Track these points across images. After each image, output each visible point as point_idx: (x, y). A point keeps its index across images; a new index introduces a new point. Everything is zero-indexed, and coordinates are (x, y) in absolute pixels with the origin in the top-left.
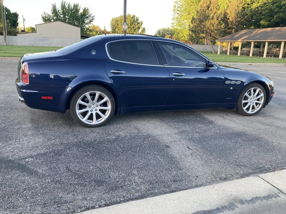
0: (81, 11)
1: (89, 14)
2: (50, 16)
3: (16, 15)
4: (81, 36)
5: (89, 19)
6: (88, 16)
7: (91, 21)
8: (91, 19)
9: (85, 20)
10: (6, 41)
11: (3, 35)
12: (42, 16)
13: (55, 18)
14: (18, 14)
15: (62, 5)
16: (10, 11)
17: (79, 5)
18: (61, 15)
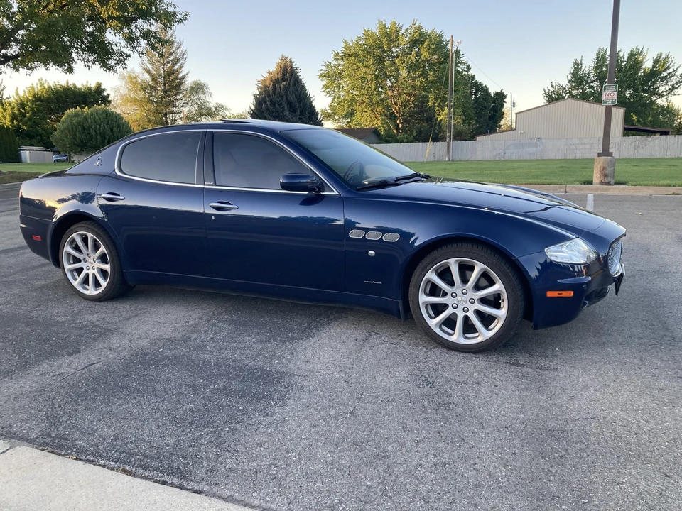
0: (648, 65)
1: (671, 70)
2: (565, 89)
3: (500, 97)
4: (625, 129)
5: (669, 84)
6: (665, 74)
7: (673, 88)
8: (674, 82)
9: (658, 87)
10: (448, 152)
11: (445, 141)
12: (547, 91)
13: (575, 92)
14: (505, 93)
15: (597, 58)
16: (487, 89)
17: (645, 52)
18: (593, 82)
